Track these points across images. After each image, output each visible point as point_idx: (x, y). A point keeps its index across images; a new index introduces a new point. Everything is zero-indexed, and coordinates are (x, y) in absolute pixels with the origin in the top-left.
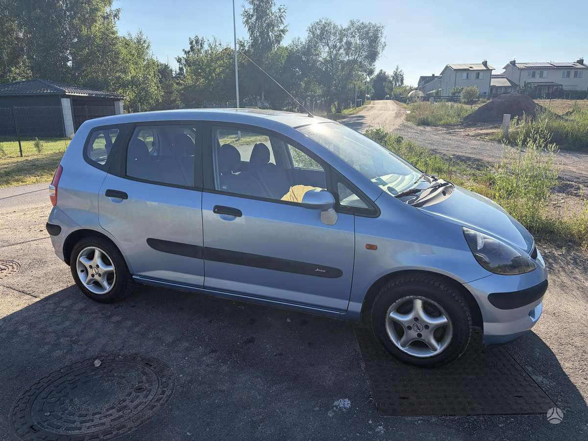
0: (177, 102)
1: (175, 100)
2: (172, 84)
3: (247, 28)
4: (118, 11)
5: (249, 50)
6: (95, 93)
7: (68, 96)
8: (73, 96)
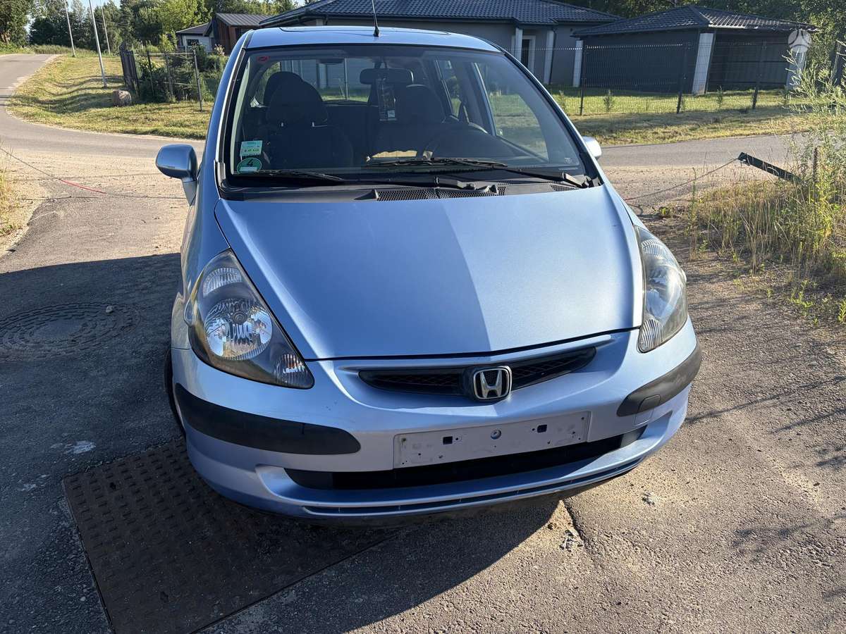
7: (711, 30)
8: (719, 29)
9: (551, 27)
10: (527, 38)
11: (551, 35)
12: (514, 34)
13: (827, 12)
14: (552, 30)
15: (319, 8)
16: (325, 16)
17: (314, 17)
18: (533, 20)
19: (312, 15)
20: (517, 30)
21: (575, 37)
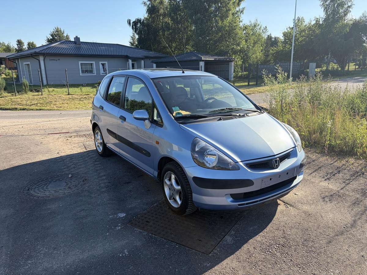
0: (271, 62)
1: (270, 61)
2: (269, 50)
3: (323, 9)
4: (243, 8)
5: (322, 24)
6: (217, 58)
7: (203, 61)
8: (206, 60)
9: (143, 59)
10: (133, 63)
11: (143, 62)
12: (128, 61)
13: (238, 54)
14: (143, 60)
15: (41, 51)
16: (44, 54)
17: (39, 54)
18: (135, 56)
19: (39, 53)
20: (129, 60)
21: (153, 62)
